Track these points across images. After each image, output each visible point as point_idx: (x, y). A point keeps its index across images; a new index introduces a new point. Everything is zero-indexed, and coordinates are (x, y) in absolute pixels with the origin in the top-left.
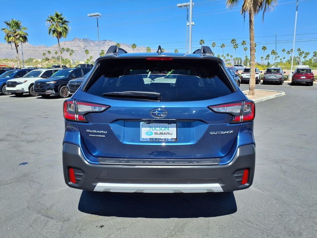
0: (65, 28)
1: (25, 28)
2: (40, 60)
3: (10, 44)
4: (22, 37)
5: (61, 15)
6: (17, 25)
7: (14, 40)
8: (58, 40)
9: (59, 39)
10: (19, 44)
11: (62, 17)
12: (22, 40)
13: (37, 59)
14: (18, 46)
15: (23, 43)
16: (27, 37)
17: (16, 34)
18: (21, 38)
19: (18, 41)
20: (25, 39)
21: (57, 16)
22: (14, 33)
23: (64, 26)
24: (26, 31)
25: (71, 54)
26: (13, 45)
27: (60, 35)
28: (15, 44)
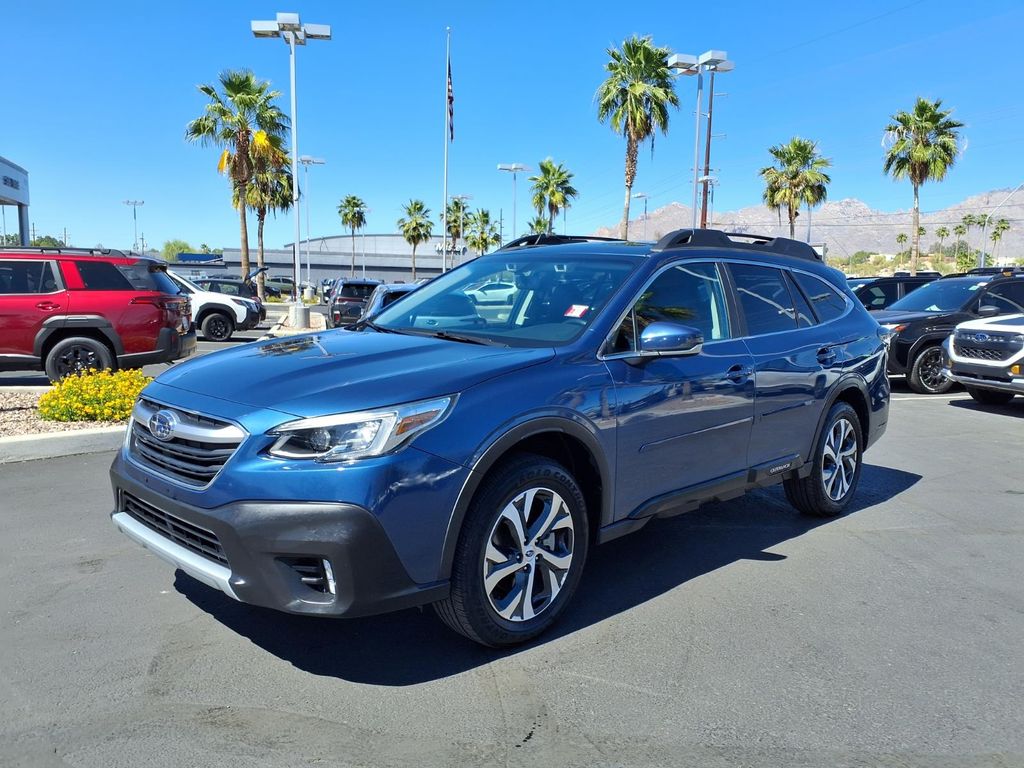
0: (945, 148)
1: (823, 162)
2: (889, 258)
3: (776, 210)
4: (812, 188)
5: (937, 105)
6: (803, 153)
7: (786, 200)
8: (916, 189)
9: (919, 187)
10: (802, 208)
11: (938, 111)
12: (811, 198)
13: (881, 255)
14: (797, 214)
15: (811, 206)
16: (826, 185)
17: (795, 181)
18: (808, 193)
19: (798, 200)
20: (819, 192)
21: (922, 109)
22: (792, 178)
23: (941, 139)
24: (826, 170)
25: (996, 235)
26: (785, 211)
27: (921, 171)
28: (790, 210)
